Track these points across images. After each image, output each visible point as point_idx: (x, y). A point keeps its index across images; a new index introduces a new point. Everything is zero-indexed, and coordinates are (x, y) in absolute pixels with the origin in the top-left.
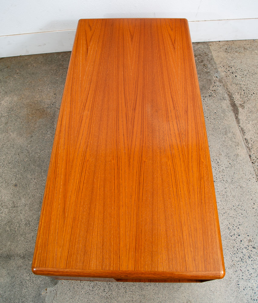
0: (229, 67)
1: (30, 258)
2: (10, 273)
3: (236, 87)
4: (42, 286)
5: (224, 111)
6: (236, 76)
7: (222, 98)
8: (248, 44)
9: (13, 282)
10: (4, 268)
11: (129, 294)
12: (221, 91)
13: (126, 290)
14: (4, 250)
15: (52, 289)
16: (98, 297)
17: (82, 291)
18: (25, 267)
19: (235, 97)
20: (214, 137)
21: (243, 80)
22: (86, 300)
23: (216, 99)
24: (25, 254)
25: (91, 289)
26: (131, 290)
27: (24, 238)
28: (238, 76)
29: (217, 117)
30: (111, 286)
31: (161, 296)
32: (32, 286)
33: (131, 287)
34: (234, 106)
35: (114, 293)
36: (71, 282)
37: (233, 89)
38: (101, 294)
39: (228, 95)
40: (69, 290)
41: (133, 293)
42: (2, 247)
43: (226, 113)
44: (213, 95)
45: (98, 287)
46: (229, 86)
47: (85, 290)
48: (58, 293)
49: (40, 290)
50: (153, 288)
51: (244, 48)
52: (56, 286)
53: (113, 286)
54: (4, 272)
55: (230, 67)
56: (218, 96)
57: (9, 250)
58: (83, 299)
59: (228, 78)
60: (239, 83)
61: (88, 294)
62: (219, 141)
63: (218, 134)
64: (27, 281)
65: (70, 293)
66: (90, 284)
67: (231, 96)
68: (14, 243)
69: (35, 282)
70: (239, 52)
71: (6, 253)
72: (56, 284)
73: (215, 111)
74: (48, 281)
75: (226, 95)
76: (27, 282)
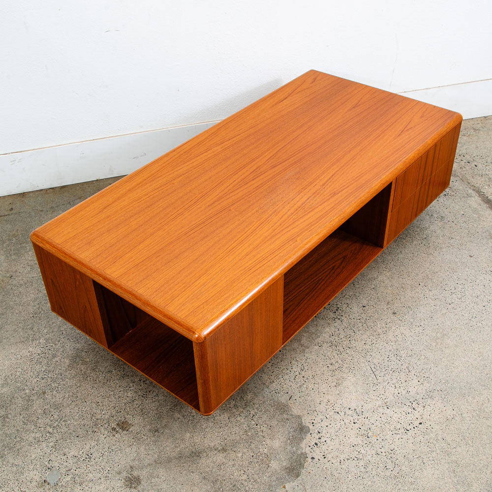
0: (460, 155)
1: (236, 449)
2: (207, 477)
3: (483, 179)
4: (274, 483)
5: (475, 211)
6: (476, 166)
7: (465, 195)
8: (478, 124)
9: (219, 489)
10: (193, 472)
11: (430, 464)
12: (460, 187)
13: (423, 461)
14: (182, 446)
15: (295, 483)
16: (379, 479)
17: (349, 476)
18: (233, 463)
19: (485, 192)
20: (475, 244)
21: (488, 169)
22: (361, 487)
23: (456, 198)
24: (224, 445)
25: (363, 470)
26: (431, 458)
27: (213, 423)
28: (480, 166)
29: (468, 219)
30: (395, 459)
31: (484, 457)
32: (256, 487)
33: (430, 455)
34: (488, 203)
35: (403, 468)
36: (324, 468)
37: (478, 182)
38: (382, 474)
39: (474, 190)
40: (324, 479)
41: (436, 461)
42: (177, 442)
43: (481, 213)
44: (449, 193)
45: (374, 464)
46: (471, 179)
47: (353, 474)
48: (307, 487)
49: (274, 490)
50: (467, 449)
51: (474, 129)
52: (299, 478)
53: (399, 459)
54: (196, 477)
55: (462, 156)
56: (457, 193)
57: (193, 444)
58: (354, 486)
59: (464, 169)
60: (484, 173)
61: (361, 478)
62: (484, 248)
63: (479, 240)
64: (243, 482)
65: (329, 483)
66: (358, 464)
67: (478, 192)
68: (197, 434)
69: (258, 480)
70: (469, 135)
71: (187, 449)
72: (298, 475)
73: (463, 213)
74: (283, 474)
75: (470, 191)
76: (246, 484)
